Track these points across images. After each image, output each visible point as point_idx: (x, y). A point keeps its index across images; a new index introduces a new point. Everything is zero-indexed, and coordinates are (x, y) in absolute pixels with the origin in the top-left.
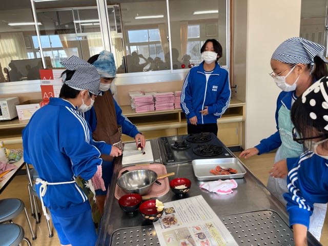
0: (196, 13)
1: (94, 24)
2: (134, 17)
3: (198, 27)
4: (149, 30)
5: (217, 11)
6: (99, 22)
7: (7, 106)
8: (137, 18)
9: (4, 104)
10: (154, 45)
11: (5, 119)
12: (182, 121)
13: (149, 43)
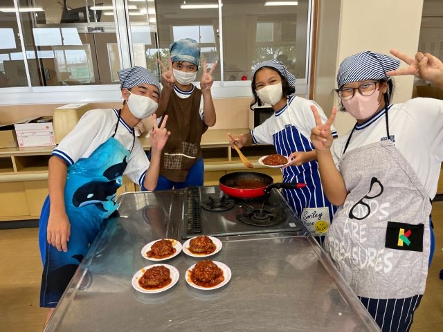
0: (268, 4)
2: (179, 6)
3: (272, 25)
5: (296, 3)
6: (112, 11)
8: (184, 7)
12: (232, 160)
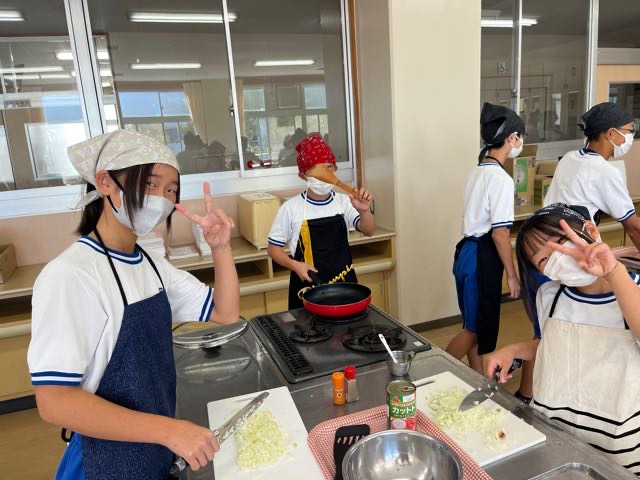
0: (259, 64)
1: (43, 77)
2: (130, 65)
3: (261, 91)
4: (162, 94)
8: (136, 67)
10: (175, 125)
12: (275, 276)
13: (161, 120)
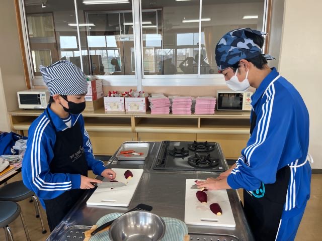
0: (245, 17)
5: (256, 17)
7: (45, 97)
9: (43, 95)
11: (43, 108)
12: (201, 127)
